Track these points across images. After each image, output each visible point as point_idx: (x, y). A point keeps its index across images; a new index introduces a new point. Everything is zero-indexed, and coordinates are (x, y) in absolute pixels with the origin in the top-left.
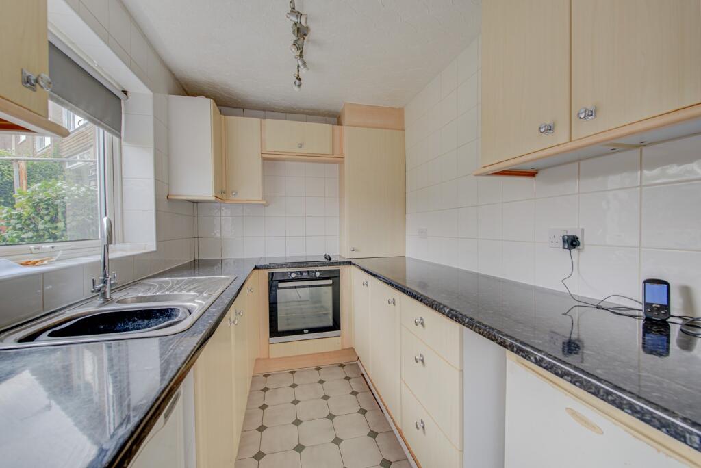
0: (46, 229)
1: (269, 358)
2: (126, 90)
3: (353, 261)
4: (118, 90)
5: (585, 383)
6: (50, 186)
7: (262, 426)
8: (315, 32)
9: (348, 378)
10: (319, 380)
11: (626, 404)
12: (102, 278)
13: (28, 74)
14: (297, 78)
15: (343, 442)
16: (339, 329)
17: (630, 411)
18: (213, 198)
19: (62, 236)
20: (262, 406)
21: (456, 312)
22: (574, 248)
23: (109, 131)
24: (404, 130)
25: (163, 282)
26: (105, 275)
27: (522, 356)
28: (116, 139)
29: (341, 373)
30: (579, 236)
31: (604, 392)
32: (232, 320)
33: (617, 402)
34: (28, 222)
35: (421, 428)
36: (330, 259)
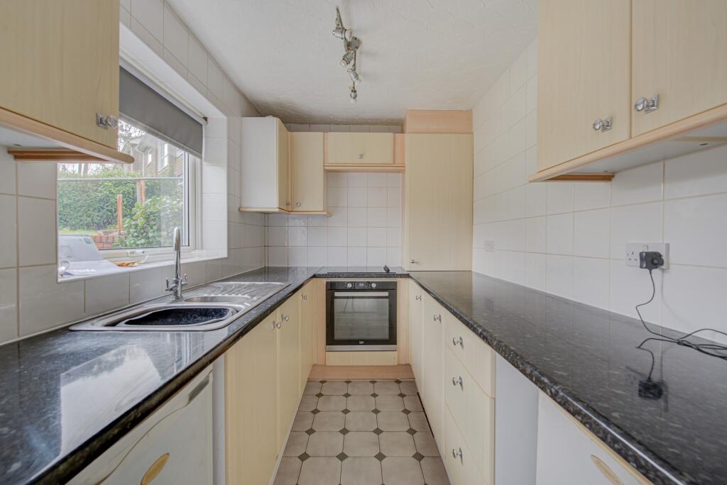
0: (154, 237)
1: (325, 365)
2: (206, 116)
3: (411, 274)
4: (199, 116)
5: (594, 426)
6: (158, 200)
7: (311, 429)
8: (367, 43)
9: (402, 395)
10: (373, 393)
11: (631, 456)
12: (175, 279)
13: (101, 116)
14: (352, 91)
15: (386, 459)
16: (396, 344)
17: (634, 465)
18: (278, 210)
19: (165, 242)
20: (315, 410)
21: (488, 332)
22: (656, 268)
23: (192, 153)
24: (472, 133)
25: (228, 286)
26: (177, 277)
27: (540, 387)
28: (198, 160)
29: (395, 390)
30: (663, 253)
31: (611, 439)
32: (276, 323)
33: (623, 452)
34: (142, 231)
35: (459, 457)
36: (388, 271)
